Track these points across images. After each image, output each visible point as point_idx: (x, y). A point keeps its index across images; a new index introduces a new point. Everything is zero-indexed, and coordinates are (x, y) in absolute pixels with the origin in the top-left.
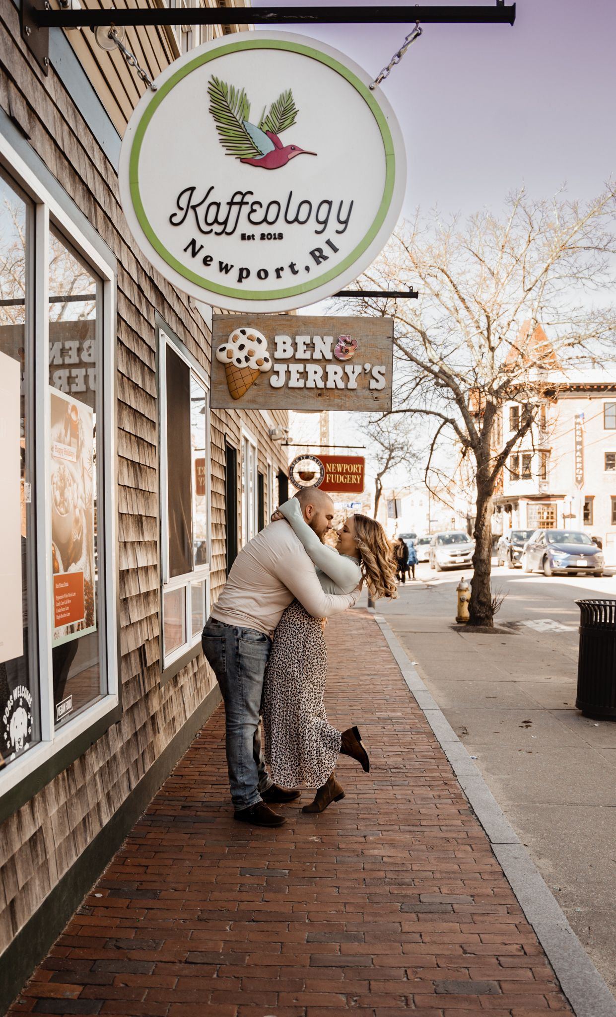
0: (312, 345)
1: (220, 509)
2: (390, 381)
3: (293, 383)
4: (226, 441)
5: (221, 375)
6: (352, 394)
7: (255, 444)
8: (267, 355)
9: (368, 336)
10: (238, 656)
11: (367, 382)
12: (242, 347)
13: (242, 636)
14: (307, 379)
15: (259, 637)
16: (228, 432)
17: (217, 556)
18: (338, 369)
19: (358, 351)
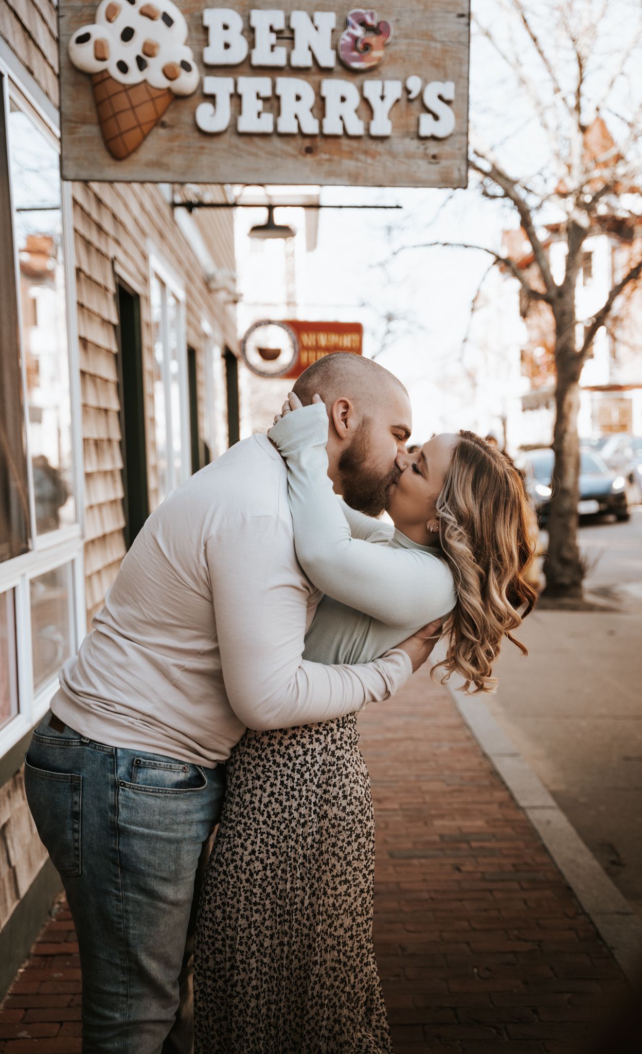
0: (287, 34)
1: (106, 411)
2: (463, 119)
3: (248, 123)
4: (115, 274)
5: (85, 103)
6: (380, 147)
7: (181, 295)
8: (187, 55)
9: (413, 11)
10: (117, 831)
11: (413, 121)
12: (128, 34)
13: (131, 776)
14: (278, 113)
15: (181, 776)
16: (121, 256)
17: (100, 506)
18: (348, 88)
19: (392, 49)
